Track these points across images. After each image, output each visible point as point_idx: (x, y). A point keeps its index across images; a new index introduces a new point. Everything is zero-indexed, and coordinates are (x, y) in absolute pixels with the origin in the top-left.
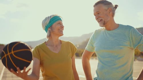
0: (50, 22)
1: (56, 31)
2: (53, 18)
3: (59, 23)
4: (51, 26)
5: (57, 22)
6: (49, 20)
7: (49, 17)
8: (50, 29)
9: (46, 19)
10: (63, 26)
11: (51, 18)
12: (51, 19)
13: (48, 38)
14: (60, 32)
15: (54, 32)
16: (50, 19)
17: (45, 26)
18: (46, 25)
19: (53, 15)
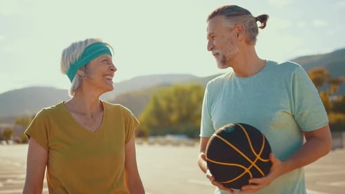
0: (83, 55)
1: (96, 77)
2: (91, 46)
3: (106, 60)
4: (85, 66)
5: (101, 58)
6: (82, 51)
7: (81, 43)
8: (81, 73)
9: (74, 46)
10: (113, 66)
11: (88, 44)
12: (86, 49)
13: (72, 94)
14: (107, 81)
15: (91, 79)
16: (83, 48)
17: (68, 63)
18: (73, 62)
19: (92, 40)
